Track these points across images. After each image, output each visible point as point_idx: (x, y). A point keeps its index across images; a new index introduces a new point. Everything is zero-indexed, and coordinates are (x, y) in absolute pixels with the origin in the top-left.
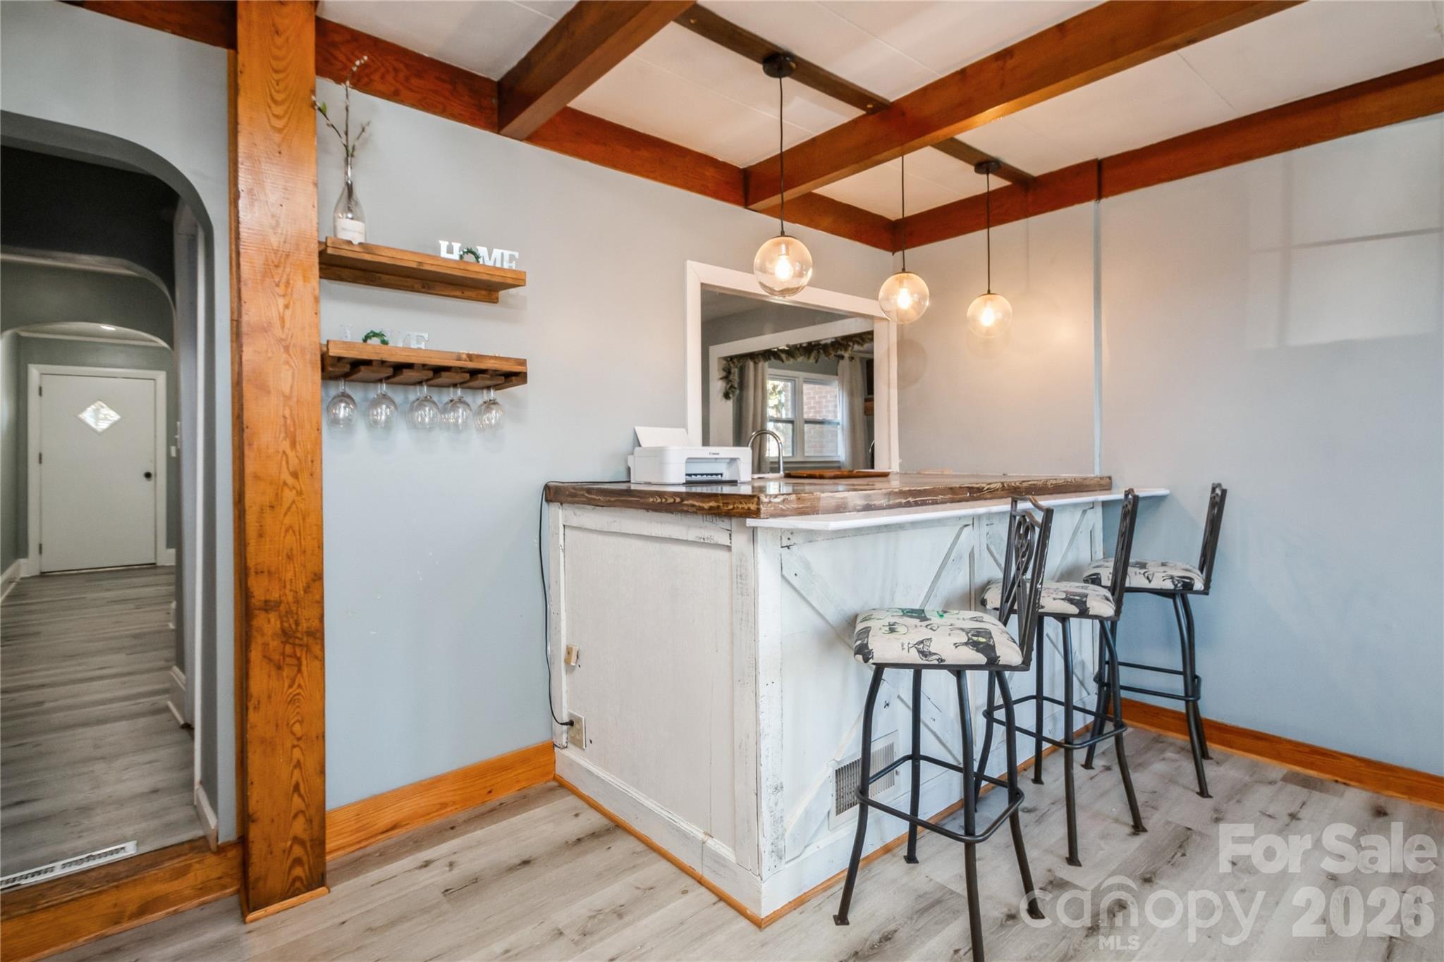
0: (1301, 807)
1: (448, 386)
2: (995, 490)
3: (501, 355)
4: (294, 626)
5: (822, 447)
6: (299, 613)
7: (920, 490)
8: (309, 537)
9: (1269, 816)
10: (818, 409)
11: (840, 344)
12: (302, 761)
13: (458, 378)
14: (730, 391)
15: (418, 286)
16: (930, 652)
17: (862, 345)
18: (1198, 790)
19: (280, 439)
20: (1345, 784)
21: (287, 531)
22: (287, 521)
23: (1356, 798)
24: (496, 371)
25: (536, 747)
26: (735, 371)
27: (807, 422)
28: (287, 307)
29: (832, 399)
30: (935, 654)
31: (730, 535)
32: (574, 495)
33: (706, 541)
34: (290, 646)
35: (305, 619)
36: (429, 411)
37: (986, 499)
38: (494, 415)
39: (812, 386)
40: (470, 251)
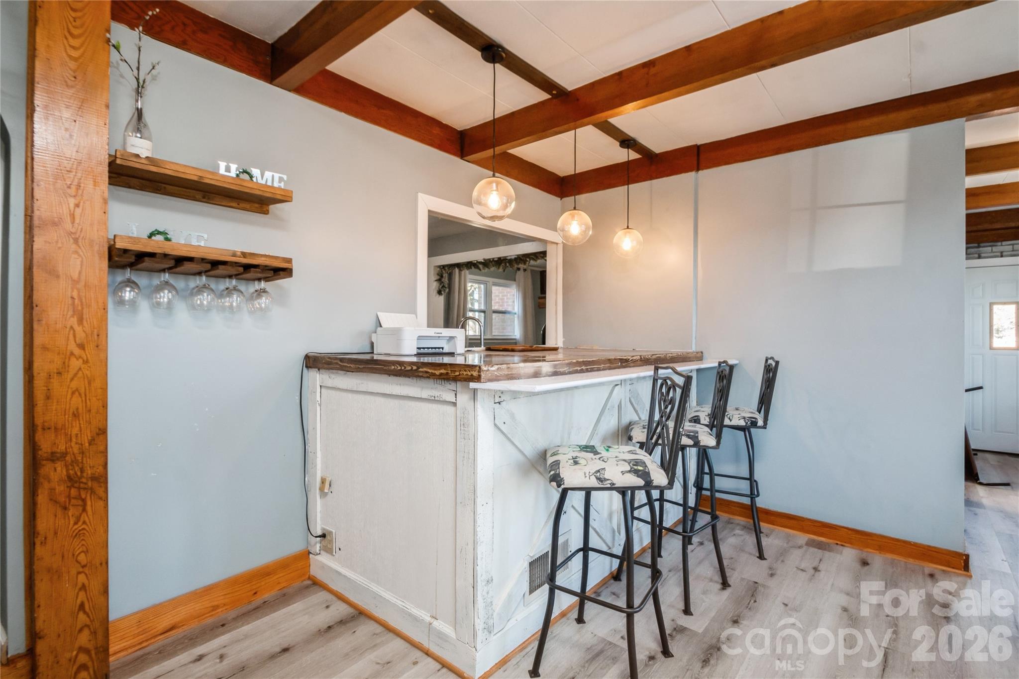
0: (819, 563)
1: (224, 277)
2: (636, 361)
3: (271, 254)
4: (79, 474)
5: (504, 329)
6: (84, 462)
7: (589, 361)
8: (94, 398)
9: (802, 570)
10: (501, 304)
11: (521, 259)
12: (87, 585)
13: (233, 271)
14: (442, 289)
15: (199, 196)
16: (605, 478)
17: (536, 261)
18: (758, 555)
19: (68, 316)
20: (842, 545)
21: (73, 393)
22: (74, 385)
23: (849, 555)
24: (266, 266)
25: (295, 555)
26: (445, 275)
27: (495, 312)
28: (77, 205)
29: (512, 297)
30: (608, 480)
31: (456, 394)
32: (329, 363)
33: (436, 399)
34: (76, 490)
35: (90, 467)
36: (208, 296)
37: (630, 367)
38: (264, 301)
39: (497, 288)
40: (245, 172)
